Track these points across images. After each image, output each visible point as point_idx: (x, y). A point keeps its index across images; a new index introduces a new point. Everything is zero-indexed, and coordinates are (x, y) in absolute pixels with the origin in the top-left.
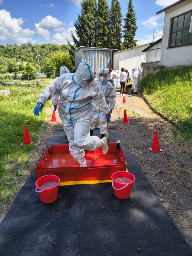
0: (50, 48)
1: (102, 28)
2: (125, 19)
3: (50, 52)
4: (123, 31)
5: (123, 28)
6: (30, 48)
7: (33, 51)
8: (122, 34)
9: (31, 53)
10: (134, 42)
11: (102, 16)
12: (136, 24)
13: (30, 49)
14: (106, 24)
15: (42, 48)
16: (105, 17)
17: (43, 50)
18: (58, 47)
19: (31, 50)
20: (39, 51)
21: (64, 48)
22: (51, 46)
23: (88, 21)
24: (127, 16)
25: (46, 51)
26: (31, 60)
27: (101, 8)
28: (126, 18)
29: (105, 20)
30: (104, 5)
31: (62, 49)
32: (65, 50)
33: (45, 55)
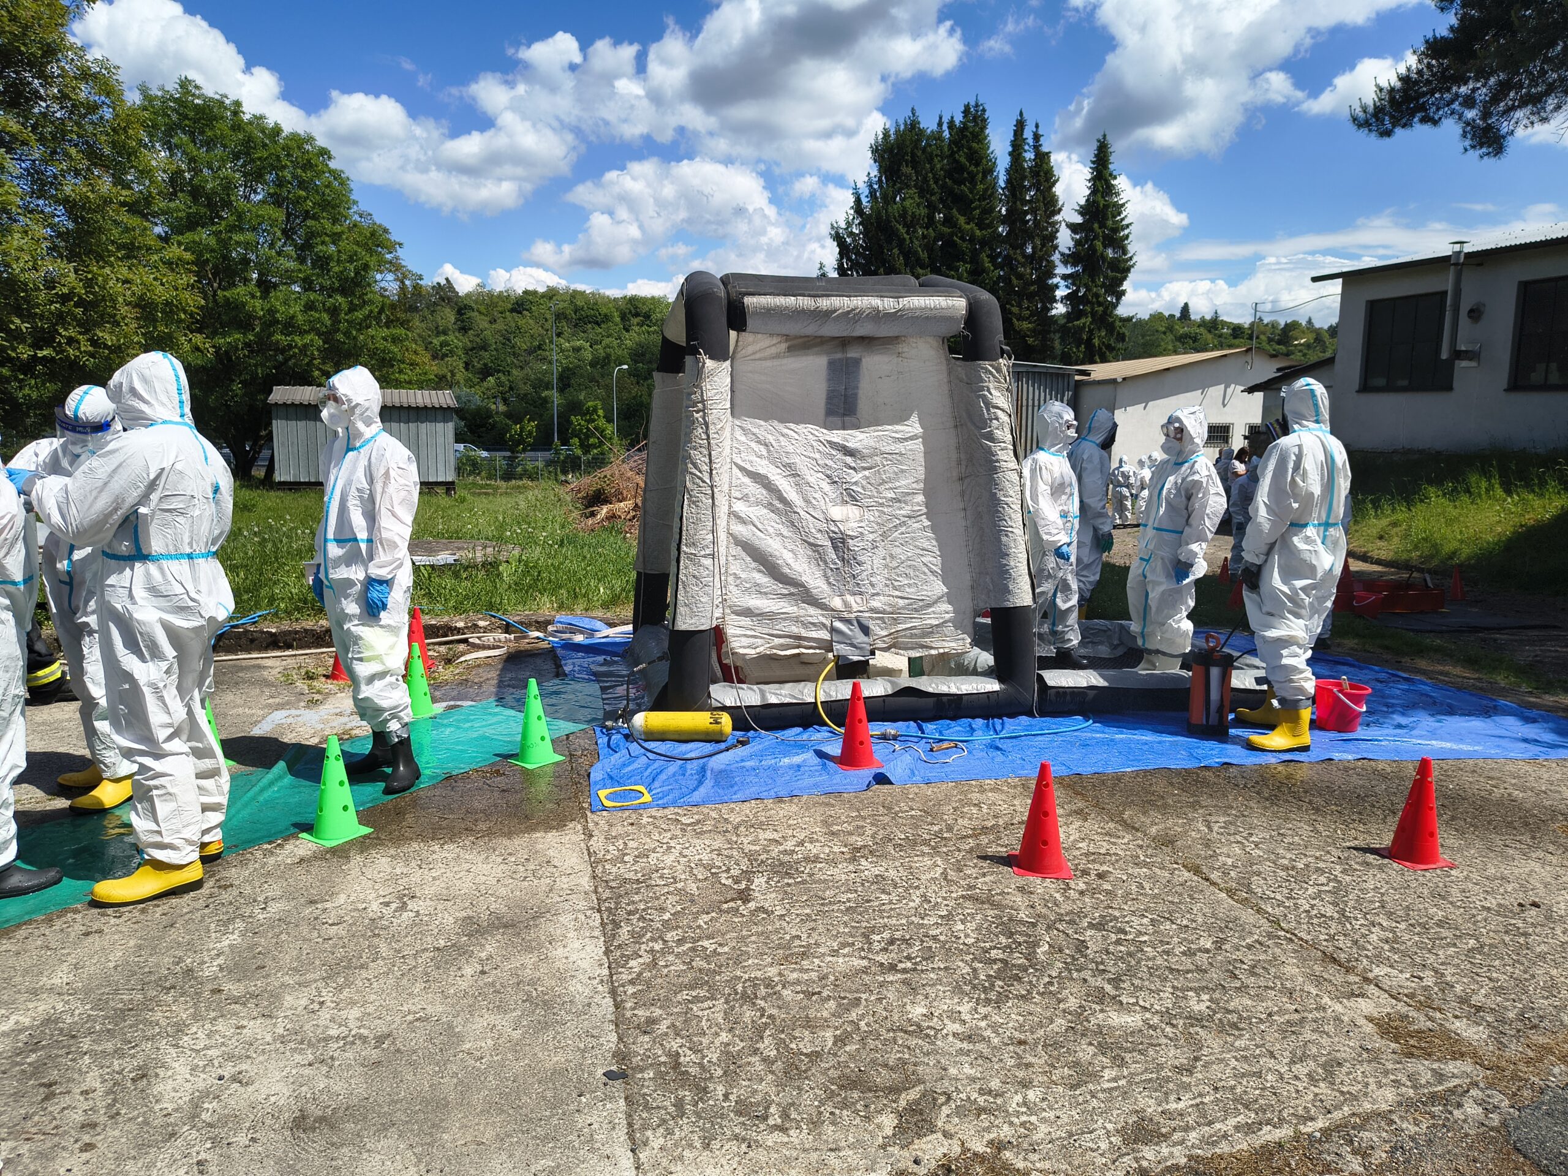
0: (560, 316)
1: (965, 262)
2: (1073, 228)
3: (559, 335)
4: (1065, 277)
5: (1065, 263)
6: (448, 310)
7: (464, 330)
8: (1057, 286)
9: (456, 340)
10: (1118, 324)
11: (966, 209)
12: (1129, 247)
13: (448, 316)
14: (984, 243)
15: (512, 310)
16: (981, 213)
17: (522, 322)
18: (604, 310)
19: (453, 319)
20: (500, 326)
21: (637, 315)
22: (561, 305)
23: (902, 230)
24: (1081, 213)
25: (537, 330)
26: (453, 375)
27: (965, 175)
28: (1079, 219)
29: (981, 226)
30: (977, 165)
31: (623, 317)
32: (641, 325)
33: (530, 352)
